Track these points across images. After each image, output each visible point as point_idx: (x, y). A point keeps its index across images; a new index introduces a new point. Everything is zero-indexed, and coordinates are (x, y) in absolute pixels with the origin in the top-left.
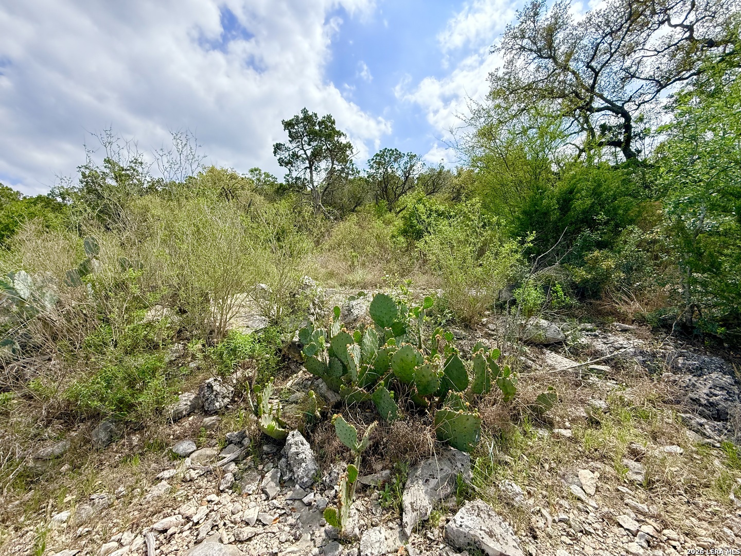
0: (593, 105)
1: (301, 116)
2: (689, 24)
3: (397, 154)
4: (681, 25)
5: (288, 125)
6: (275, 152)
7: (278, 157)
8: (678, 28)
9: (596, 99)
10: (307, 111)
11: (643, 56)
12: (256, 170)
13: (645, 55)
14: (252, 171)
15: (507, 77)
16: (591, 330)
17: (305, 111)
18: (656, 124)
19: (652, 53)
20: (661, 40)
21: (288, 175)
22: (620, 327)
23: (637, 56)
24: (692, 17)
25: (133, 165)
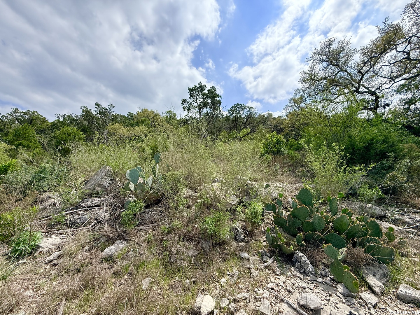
0: (359, 90)
1: (198, 86)
2: (407, 51)
3: (243, 106)
4: (403, 52)
5: (191, 90)
6: (182, 104)
7: (183, 106)
8: (401, 53)
9: (361, 87)
10: (201, 84)
11: (383, 66)
12: (169, 112)
13: (383, 65)
14: (168, 112)
15: (310, 73)
16: (398, 211)
17: (200, 84)
18: (391, 100)
19: (387, 64)
20: (390, 57)
21: (186, 115)
22: (413, 210)
23: (379, 65)
24: (409, 48)
25: (110, 107)
